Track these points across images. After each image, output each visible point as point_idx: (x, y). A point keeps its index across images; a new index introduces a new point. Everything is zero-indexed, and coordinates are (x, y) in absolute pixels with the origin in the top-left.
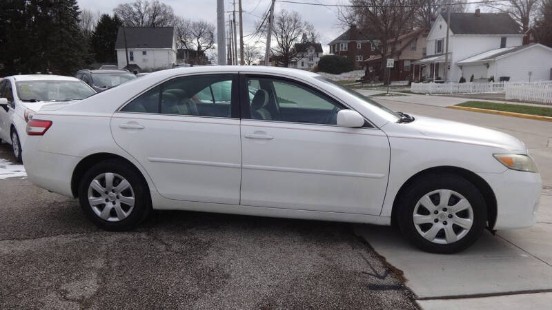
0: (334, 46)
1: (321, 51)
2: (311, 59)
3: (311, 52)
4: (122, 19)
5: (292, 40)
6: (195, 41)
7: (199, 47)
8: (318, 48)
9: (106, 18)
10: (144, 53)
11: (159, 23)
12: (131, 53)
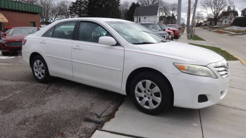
0: (244, 12)
1: (237, 15)
2: (231, 19)
3: (231, 15)
4: (140, 4)
5: (220, 10)
6: (171, 12)
7: (173, 15)
8: (236, 13)
9: (133, 4)
10: (145, 18)
11: (155, 5)
12: (140, 18)
